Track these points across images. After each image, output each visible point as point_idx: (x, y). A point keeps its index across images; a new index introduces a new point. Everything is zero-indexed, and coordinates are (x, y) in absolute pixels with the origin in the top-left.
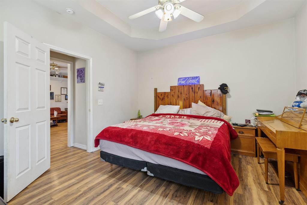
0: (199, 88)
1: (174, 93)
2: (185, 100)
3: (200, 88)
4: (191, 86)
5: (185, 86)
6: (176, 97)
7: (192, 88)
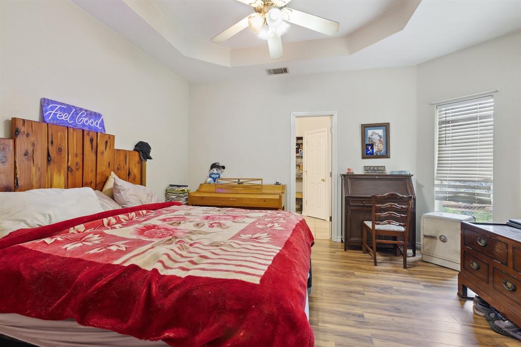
0: (106, 142)
1: (33, 145)
2: (72, 170)
3: (108, 144)
4: (88, 134)
5: (71, 130)
6: (40, 158)
7: (92, 140)
